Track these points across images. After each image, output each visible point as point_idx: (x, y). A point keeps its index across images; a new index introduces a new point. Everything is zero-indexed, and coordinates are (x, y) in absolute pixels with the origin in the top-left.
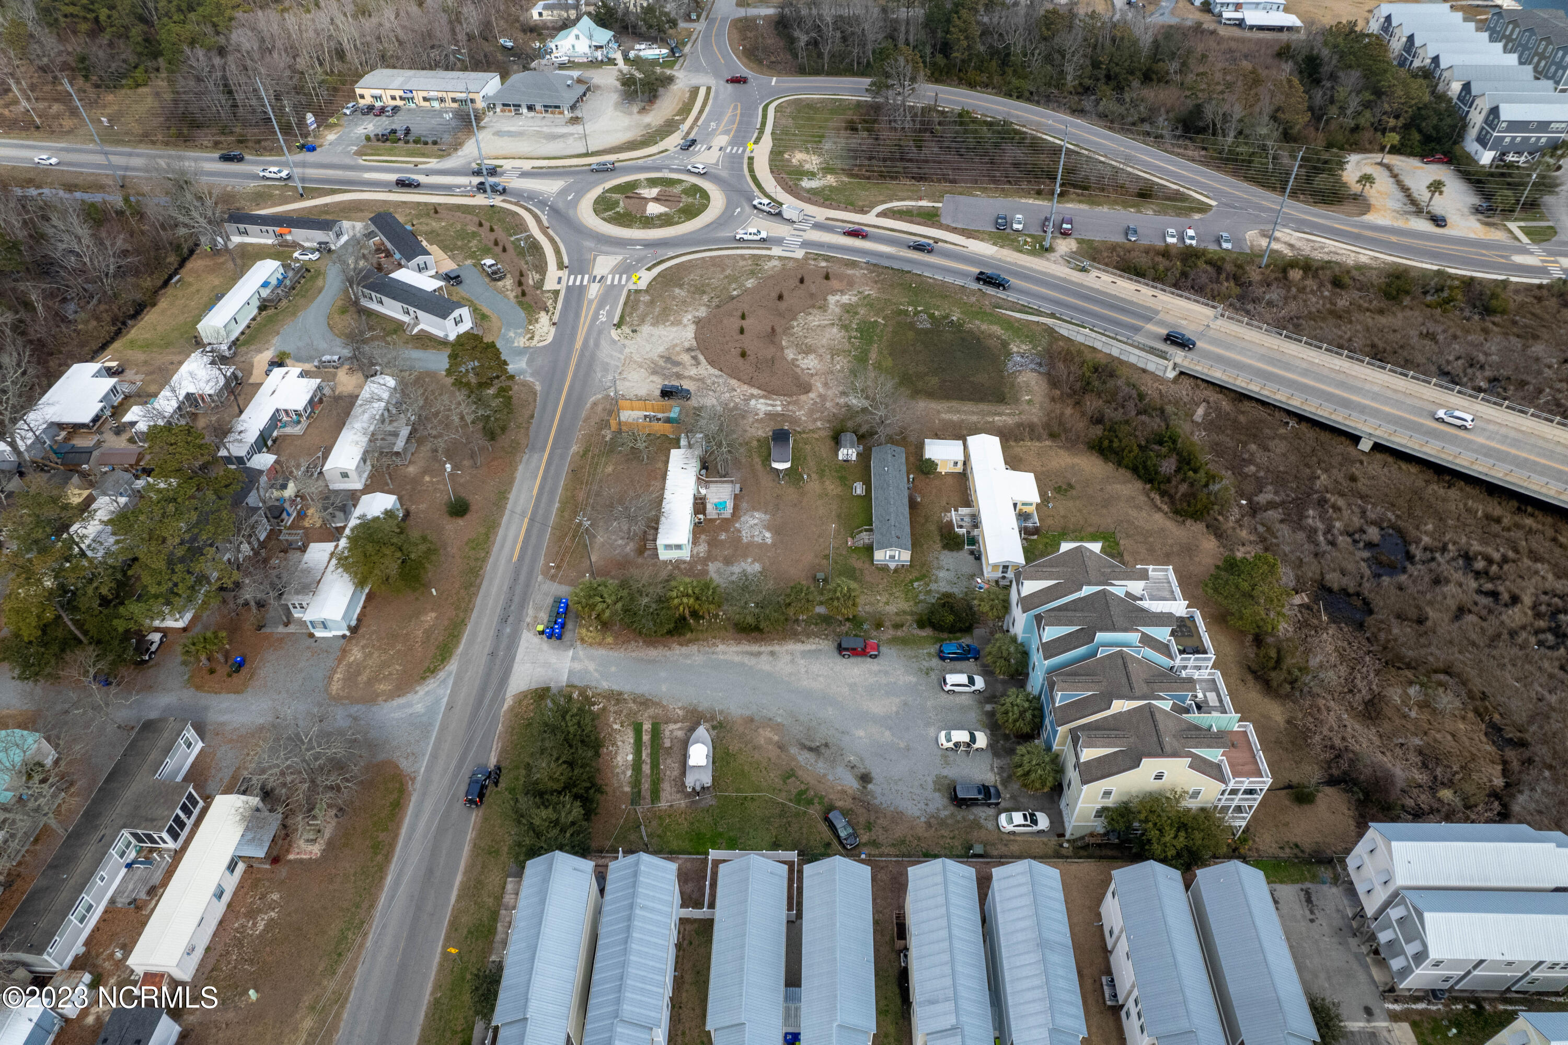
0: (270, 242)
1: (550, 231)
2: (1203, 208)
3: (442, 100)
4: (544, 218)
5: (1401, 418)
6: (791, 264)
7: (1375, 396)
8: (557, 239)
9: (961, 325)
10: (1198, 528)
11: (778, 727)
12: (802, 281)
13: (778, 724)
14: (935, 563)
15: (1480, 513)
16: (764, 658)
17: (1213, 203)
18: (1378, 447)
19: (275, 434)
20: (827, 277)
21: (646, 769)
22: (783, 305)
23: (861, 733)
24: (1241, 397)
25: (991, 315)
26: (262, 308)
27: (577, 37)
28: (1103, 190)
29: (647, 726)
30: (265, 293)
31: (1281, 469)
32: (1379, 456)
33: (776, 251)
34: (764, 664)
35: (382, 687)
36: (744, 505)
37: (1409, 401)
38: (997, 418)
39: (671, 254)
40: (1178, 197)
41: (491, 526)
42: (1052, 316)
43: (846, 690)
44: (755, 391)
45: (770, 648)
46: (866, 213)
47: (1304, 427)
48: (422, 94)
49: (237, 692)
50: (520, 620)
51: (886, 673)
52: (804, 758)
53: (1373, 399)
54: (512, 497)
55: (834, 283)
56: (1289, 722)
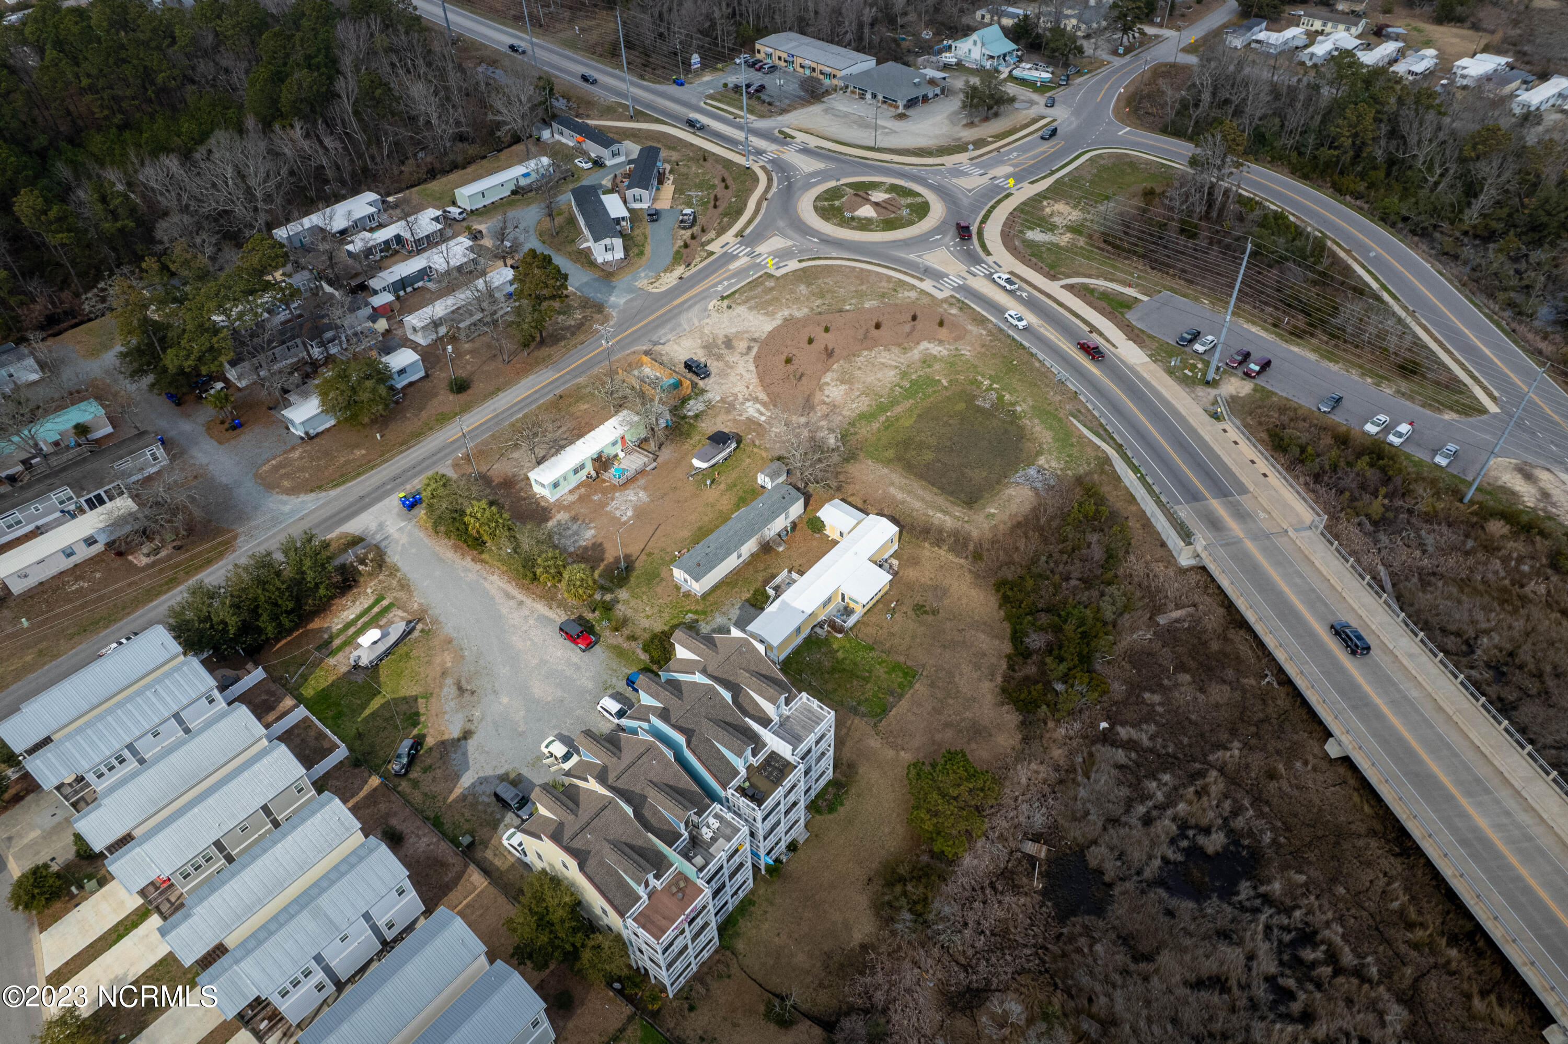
0: (571, 144)
1: (765, 204)
2: (1475, 409)
3: (814, 70)
4: (774, 189)
5: (1401, 740)
7: (1402, 703)
8: (763, 211)
9: (1019, 418)
11: (459, 658)
12: (914, 318)
13: (463, 657)
14: (725, 609)
17: (1493, 408)
19: (420, 284)
20: (941, 324)
21: (352, 630)
22: (875, 333)
26: (514, 192)
27: (975, 43)
29: (385, 603)
32: (1342, 770)
33: (927, 285)
39: (834, 255)
40: (1453, 385)
42: (1119, 448)
44: (763, 396)
46: (1053, 278)
47: (1282, 691)
48: (800, 61)
49: (220, 443)
50: (402, 484)
51: (578, 668)
52: (449, 690)
55: (943, 333)
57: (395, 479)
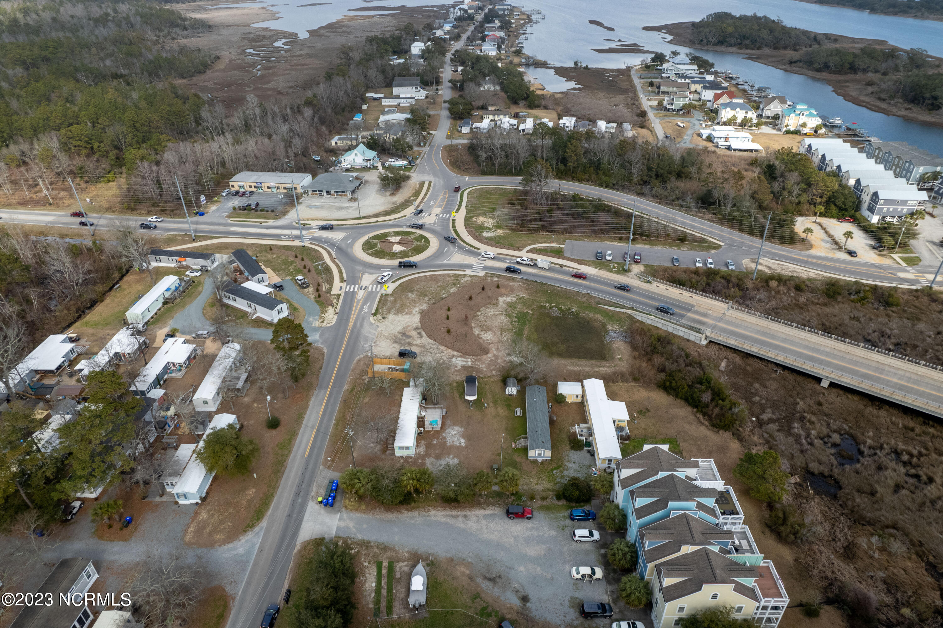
0: (173, 265)
1: (337, 261)
2: (717, 247)
3: (278, 188)
4: (333, 254)
5: (844, 367)
6: (477, 279)
7: (828, 354)
8: (340, 265)
9: (577, 314)
10: (727, 435)
11: (469, 565)
12: (483, 289)
13: (469, 563)
14: (566, 458)
15: (900, 425)
16: (460, 519)
17: (722, 244)
18: (833, 385)
19: (165, 377)
20: (498, 287)
21: (384, 592)
22: (472, 303)
23: (522, 569)
24: (747, 355)
25: (595, 308)
26: (165, 303)
27: (356, 155)
28: (657, 237)
29: (385, 564)
30: (167, 295)
31: (775, 398)
32: (834, 390)
33: (468, 272)
34: (460, 523)
35: (219, 537)
36: (448, 422)
37: (848, 357)
38: (601, 369)
39: (407, 274)
40: (700, 241)
41: (293, 434)
42: (632, 308)
43: (512, 540)
44: (455, 353)
45: (463, 513)
46: (520, 250)
47: (786, 373)
48: (267, 185)
49: (125, 540)
50: (307, 494)
51: (537, 529)
52: (485, 585)
53: (826, 356)
54: (306, 416)
55: (502, 290)
56: (795, 560)
57: (298, 494)
